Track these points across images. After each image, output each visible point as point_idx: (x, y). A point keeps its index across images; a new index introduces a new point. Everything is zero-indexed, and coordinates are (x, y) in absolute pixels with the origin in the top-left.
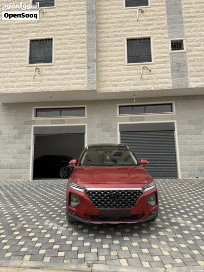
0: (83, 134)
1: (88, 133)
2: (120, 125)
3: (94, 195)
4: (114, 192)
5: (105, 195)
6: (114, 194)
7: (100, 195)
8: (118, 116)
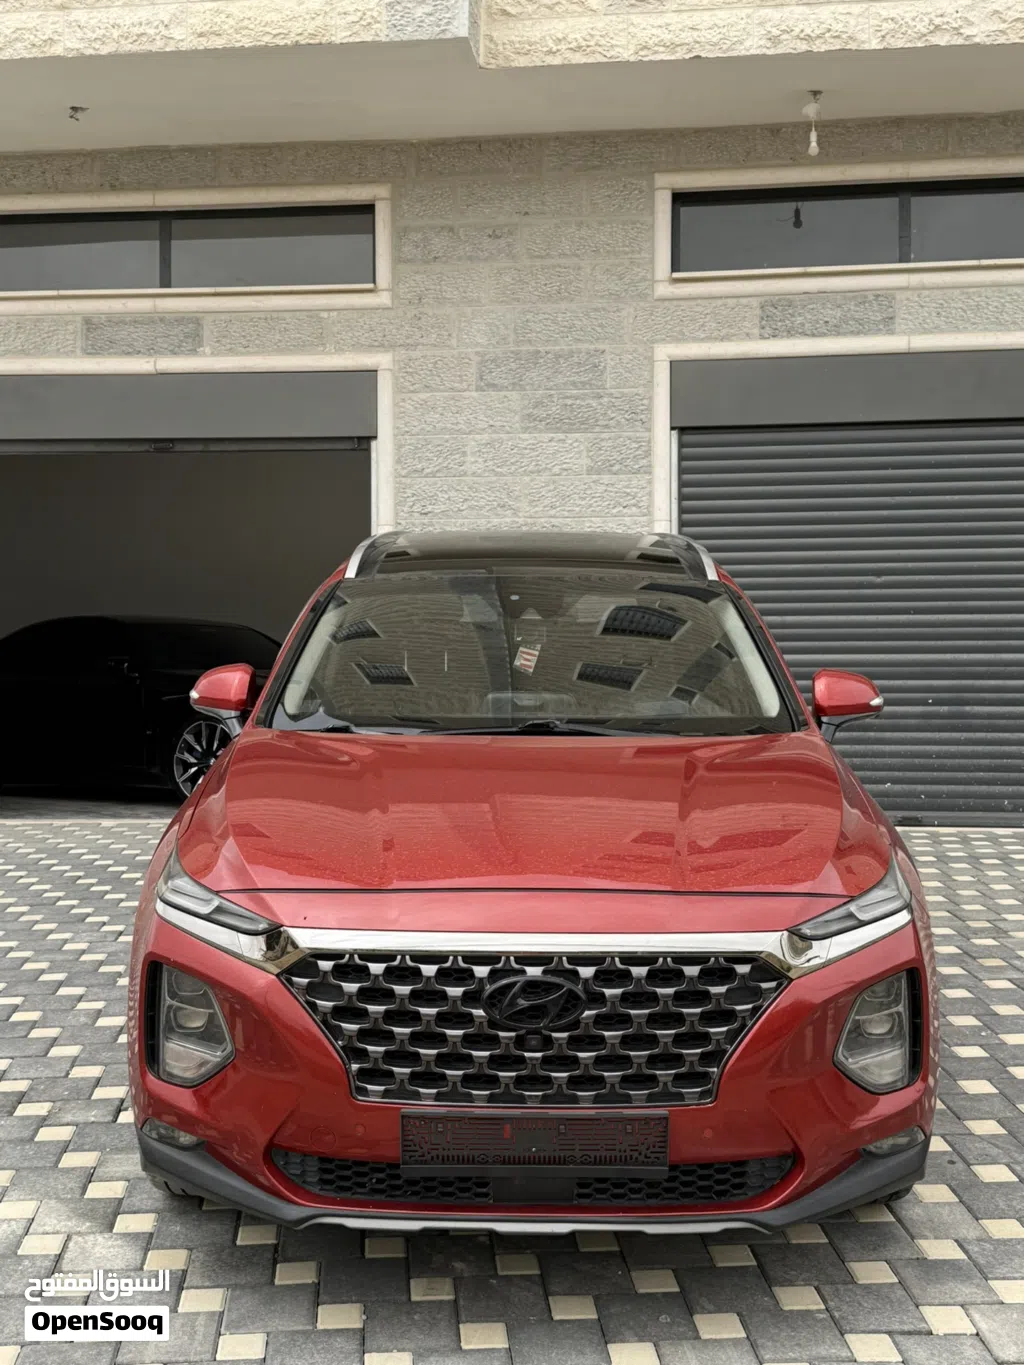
0: (362, 444)
1: (399, 433)
2: (675, 366)
3: (352, 987)
4: (534, 972)
5: (456, 991)
6: (532, 986)
7: (403, 990)
8: (663, 290)
